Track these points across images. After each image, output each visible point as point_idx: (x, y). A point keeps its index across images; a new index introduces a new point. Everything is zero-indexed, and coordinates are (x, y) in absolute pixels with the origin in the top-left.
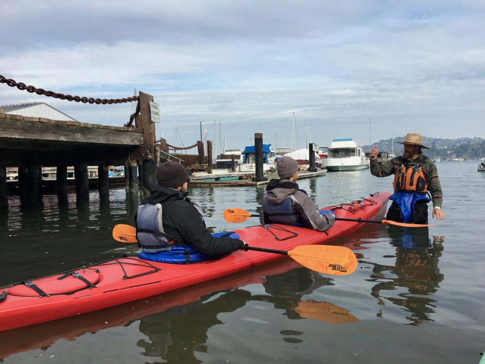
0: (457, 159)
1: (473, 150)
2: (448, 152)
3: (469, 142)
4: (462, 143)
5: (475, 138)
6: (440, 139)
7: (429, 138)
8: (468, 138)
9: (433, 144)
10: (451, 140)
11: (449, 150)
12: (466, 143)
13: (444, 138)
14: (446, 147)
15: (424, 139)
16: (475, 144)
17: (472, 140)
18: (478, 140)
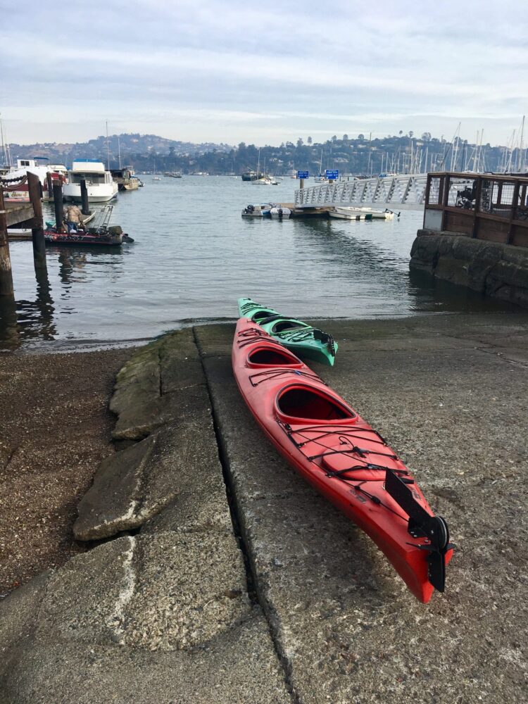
0: (201, 173)
1: (219, 161)
2: (191, 163)
3: (215, 150)
4: (206, 150)
5: (222, 144)
6: (179, 143)
7: (166, 140)
8: (213, 144)
9: (172, 148)
10: (192, 145)
11: (191, 160)
12: (211, 151)
13: (184, 141)
14: (187, 155)
15: (159, 141)
16: (222, 153)
17: (218, 146)
18: (224, 148)
